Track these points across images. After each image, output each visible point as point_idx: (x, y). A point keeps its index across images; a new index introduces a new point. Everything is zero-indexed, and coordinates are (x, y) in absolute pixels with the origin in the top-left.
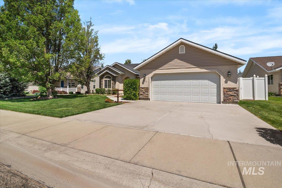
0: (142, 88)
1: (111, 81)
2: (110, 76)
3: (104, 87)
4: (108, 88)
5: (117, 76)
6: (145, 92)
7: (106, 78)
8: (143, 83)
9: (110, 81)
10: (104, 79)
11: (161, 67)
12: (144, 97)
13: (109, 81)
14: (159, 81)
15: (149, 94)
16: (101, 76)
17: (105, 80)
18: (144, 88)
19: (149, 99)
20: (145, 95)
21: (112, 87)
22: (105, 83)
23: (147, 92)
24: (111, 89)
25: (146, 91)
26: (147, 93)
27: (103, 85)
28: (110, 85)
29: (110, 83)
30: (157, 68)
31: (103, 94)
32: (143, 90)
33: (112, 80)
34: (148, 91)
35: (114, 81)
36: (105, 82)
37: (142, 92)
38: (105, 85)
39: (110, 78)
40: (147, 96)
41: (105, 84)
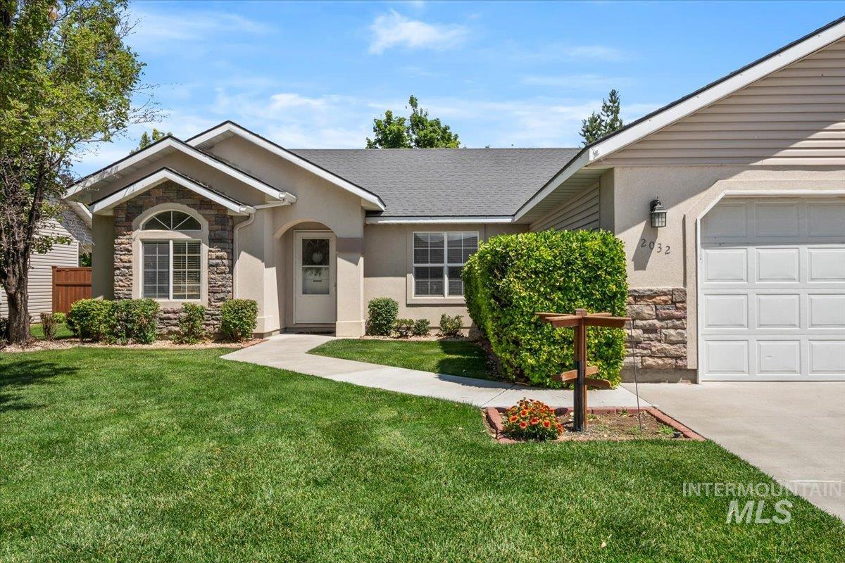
0: (639, 297)
1: (199, 244)
2: (193, 213)
3: (138, 293)
4: (175, 297)
5: (248, 218)
6: (658, 323)
7: (151, 225)
8: (641, 263)
9: (195, 248)
10: (140, 234)
11: (772, 151)
12: (650, 361)
13: (179, 247)
14: (749, 244)
15: (689, 333)
16: (110, 213)
17: (146, 243)
18: (650, 297)
19: (692, 376)
20: (659, 346)
21: (212, 292)
22: (146, 259)
23: (675, 328)
24: (202, 302)
25: (671, 318)
26: (672, 332)
27: (128, 276)
28: (196, 277)
29: (196, 262)
30: (744, 160)
31: (147, 342)
32: (647, 310)
33: (213, 241)
34: (679, 319)
35: (223, 249)
36: (146, 251)
37: (639, 323)
38: (149, 278)
39: (192, 225)
40: (673, 352)
41: (146, 265)
